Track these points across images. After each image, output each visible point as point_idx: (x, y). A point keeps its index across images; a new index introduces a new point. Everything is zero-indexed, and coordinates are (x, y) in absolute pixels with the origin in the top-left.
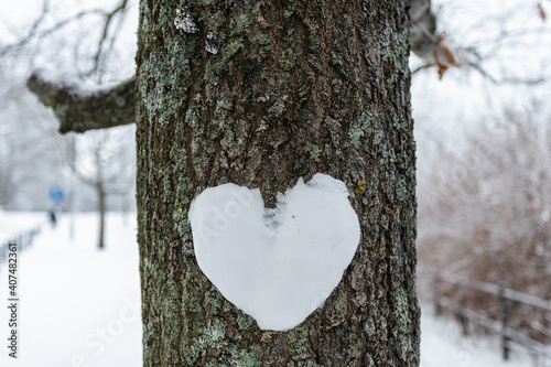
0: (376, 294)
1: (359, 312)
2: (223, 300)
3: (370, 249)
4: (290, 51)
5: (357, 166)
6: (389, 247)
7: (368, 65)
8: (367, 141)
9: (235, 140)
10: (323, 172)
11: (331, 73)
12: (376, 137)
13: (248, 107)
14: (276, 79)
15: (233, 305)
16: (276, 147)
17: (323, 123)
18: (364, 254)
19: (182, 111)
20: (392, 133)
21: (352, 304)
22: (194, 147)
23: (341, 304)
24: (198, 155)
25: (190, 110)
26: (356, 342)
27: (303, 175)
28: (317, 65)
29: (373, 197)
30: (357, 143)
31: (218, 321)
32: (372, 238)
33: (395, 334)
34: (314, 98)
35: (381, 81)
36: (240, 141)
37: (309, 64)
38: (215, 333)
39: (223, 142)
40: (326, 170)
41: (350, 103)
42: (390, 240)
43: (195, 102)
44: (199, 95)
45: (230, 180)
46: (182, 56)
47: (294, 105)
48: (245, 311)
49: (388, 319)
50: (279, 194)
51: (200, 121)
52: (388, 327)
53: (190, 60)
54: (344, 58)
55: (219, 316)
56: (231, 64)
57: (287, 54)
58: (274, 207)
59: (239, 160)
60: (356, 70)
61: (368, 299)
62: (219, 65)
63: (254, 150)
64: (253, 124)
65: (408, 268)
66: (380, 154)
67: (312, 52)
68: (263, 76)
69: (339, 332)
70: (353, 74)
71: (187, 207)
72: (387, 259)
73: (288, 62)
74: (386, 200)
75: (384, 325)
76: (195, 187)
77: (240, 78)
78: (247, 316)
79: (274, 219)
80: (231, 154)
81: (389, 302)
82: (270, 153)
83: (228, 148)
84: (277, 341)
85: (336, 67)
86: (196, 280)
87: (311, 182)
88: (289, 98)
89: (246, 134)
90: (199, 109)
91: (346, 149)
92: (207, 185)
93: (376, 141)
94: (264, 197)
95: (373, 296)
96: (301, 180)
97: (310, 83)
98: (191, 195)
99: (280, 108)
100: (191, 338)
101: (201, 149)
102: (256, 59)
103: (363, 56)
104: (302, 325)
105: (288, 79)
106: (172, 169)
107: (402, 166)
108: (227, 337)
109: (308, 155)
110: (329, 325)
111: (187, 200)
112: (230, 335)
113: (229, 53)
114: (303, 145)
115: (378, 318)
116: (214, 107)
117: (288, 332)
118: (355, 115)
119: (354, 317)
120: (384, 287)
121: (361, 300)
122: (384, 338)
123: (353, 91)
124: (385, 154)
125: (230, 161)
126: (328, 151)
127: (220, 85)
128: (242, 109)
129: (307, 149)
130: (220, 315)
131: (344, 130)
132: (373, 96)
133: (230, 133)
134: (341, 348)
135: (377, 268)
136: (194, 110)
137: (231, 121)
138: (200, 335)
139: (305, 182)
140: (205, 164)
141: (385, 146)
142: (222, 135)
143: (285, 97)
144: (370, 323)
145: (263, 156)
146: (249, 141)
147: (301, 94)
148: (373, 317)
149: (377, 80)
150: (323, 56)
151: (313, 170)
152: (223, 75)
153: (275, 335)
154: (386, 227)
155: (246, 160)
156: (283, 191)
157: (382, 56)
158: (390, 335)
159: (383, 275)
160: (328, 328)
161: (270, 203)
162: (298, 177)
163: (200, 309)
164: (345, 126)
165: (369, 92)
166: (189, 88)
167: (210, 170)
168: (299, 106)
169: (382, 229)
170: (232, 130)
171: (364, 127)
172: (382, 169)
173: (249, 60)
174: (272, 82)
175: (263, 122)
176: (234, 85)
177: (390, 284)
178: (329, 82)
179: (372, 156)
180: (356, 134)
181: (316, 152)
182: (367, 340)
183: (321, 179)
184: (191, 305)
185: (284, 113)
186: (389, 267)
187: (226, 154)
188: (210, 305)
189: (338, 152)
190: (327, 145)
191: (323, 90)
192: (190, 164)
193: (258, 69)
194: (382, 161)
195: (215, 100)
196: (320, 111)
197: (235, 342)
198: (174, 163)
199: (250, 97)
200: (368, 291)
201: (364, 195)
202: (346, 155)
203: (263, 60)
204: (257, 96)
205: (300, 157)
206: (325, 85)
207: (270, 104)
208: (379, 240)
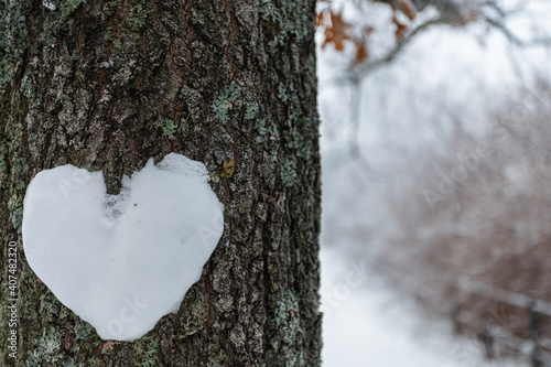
0: (249, 296)
1: (222, 319)
2: (59, 305)
3: (239, 244)
4: (140, 7)
5: (223, 145)
6: (267, 241)
7: (239, 25)
8: (236, 115)
9: (75, 112)
10: (178, 152)
11: (191, 34)
12: (249, 110)
13: (90, 74)
14: (122, 40)
15: (70, 311)
16: (120, 121)
17: (179, 93)
18: (230, 249)
19: (18, 78)
20: (275, 106)
21: (215, 308)
22: (29, 120)
23: (199, 309)
24: (34, 131)
25: (26, 77)
26: (217, 353)
27: (154, 156)
28: (173, 25)
29: (244, 182)
30: (224, 118)
31: (53, 329)
32: (243, 231)
33: (275, 345)
34: (169, 64)
35: (258, 44)
36: (80, 114)
37: (163, 22)
38: (50, 344)
39: (62, 116)
40: (182, 149)
41: (215, 70)
42: (270, 233)
43: (32, 67)
44: (36, 60)
45: (69, 161)
46: (18, 11)
47: (144, 72)
48: (83, 318)
49: (266, 328)
50: (125, 176)
51: (36, 90)
52: (265, 337)
53: (27, 16)
54: (207, 16)
55: (54, 324)
56: (71, 22)
57: (135, 11)
58: (117, 193)
59: (78, 137)
60: (223, 31)
61: (235, 303)
62: (57, 24)
63: (96, 125)
64: (95, 94)
65: (301, 268)
66: (256, 132)
67: (166, 9)
68: (106, 37)
69: (197, 342)
70: (219, 36)
71: (22, 193)
72: (265, 257)
73: (136, 20)
74: (263, 185)
75: (259, 335)
76: (31, 169)
77: (82, 38)
78: (85, 323)
79: (115, 207)
80: (70, 130)
81: (268, 308)
82: (113, 128)
83: (67, 123)
84: (122, 353)
85: (197, 27)
86: (30, 281)
87: (163, 163)
88: (137, 64)
89: (87, 106)
90: (36, 75)
91: (208, 124)
92: (43, 167)
93: (249, 115)
94: (106, 182)
95: (243, 299)
96: (151, 161)
97: (164, 46)
98: (27, 179)
99: (126, 75)
100: (26, 350)
101: (37, 123)
102: (100, 17)
103: (233, 14)
104: (150, 333)
105: (137, 41)
106: (7, 147)
107: (290, 145)
108: (62, 349)
109: (160, 131)
110: (183, 334)
111: (22, 185)
112: (67, 346)
113: (68, 9)
114: (155, 119)
115: (251, 325)
116: (52, 73)
117: (134, 343)
118: (221, 84)
119: (216, 325)
120: (260, 289)
121: (226, 304)
122: (259, 349)
123: (219, 56)
124: (263, 131)
125: (68, 138)
126: (184, 127)
127: (58, 48)
128: (82, 76)
129: (158, 124)
130: (55, 322)
131: (207, 102)
132: (245, 62)
133: (68, 105)
134: (199, 361)
135: (250, 266)
136: (30, 76)
137: (70, 90)
138: (35, 347)
139: (156, 163)
140: (40, 142)
141: (263, 122)
142: (60, 107)
143: (132, 63)
144: (238, 332)
145: (105, 132)
146: (90, 114)
147: (152, 59)
148: (242, 324)
149: (253, 43)
150: (182, 14)
151: (167, 148)
152: (61, 35)
153: (119, 346)
154: (264, 218)
155: (86, 137)
156: (130, 174)
157: (261, 14)
158: (268, 347)
159: (258, 275)
160: (181, 337)
161: (114, 187)
162: (148, 157)
163: (35, 316)
164: (207, 97)
165: (240, 57)
166: (26, 51)
167: (47, 148)
168: (149, 73)
169: (257, 220)
170: (72, 101)
171: (233, 99)
172: (259, 148)
173: (92, 18)
174: (117, 44)
175: (106, 91)
176: (74, 47)
177: (268, 286)
178: (188, 45)
179: (242, 134)
180: (222, 107)
181: (170, 128)
182: (235, 352)
183: (175, 160)
184: (26, 311)
185: (131, 81)
186: (266, 266)
187: (65, 130)
188: (45, 310)
189: (197, 129)
190: (183, 120)
191: (180, 54)
192: (25, 143)
193: (101, 29)
194: (259, 139)
195: (53, 65)
196: (176, 80)
197: (72, 355)
198: (9, 140)
199: (92, 62)
200: (236, 294)
201: (232, 180)
202: (209, 132)
203: (108, 18)
204: (100, 62)
205: (150, 133)
206: (182, 49)
207: (114, 70)
208: (253, 233)
